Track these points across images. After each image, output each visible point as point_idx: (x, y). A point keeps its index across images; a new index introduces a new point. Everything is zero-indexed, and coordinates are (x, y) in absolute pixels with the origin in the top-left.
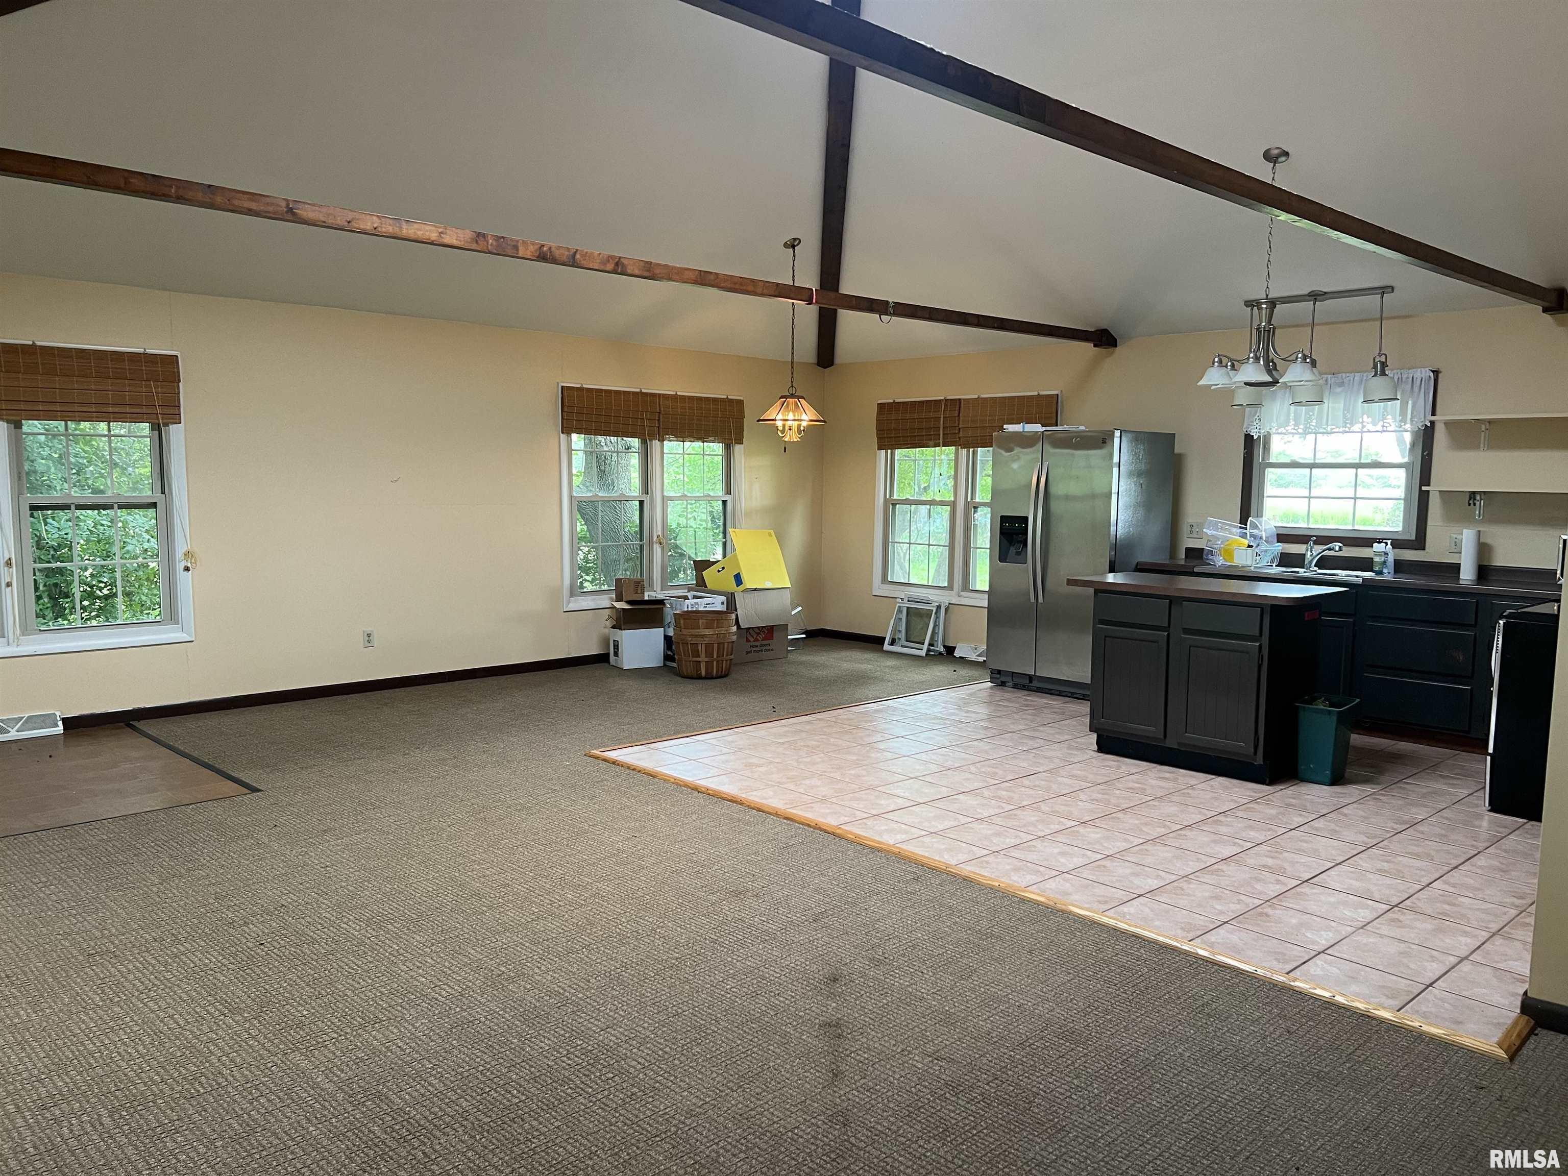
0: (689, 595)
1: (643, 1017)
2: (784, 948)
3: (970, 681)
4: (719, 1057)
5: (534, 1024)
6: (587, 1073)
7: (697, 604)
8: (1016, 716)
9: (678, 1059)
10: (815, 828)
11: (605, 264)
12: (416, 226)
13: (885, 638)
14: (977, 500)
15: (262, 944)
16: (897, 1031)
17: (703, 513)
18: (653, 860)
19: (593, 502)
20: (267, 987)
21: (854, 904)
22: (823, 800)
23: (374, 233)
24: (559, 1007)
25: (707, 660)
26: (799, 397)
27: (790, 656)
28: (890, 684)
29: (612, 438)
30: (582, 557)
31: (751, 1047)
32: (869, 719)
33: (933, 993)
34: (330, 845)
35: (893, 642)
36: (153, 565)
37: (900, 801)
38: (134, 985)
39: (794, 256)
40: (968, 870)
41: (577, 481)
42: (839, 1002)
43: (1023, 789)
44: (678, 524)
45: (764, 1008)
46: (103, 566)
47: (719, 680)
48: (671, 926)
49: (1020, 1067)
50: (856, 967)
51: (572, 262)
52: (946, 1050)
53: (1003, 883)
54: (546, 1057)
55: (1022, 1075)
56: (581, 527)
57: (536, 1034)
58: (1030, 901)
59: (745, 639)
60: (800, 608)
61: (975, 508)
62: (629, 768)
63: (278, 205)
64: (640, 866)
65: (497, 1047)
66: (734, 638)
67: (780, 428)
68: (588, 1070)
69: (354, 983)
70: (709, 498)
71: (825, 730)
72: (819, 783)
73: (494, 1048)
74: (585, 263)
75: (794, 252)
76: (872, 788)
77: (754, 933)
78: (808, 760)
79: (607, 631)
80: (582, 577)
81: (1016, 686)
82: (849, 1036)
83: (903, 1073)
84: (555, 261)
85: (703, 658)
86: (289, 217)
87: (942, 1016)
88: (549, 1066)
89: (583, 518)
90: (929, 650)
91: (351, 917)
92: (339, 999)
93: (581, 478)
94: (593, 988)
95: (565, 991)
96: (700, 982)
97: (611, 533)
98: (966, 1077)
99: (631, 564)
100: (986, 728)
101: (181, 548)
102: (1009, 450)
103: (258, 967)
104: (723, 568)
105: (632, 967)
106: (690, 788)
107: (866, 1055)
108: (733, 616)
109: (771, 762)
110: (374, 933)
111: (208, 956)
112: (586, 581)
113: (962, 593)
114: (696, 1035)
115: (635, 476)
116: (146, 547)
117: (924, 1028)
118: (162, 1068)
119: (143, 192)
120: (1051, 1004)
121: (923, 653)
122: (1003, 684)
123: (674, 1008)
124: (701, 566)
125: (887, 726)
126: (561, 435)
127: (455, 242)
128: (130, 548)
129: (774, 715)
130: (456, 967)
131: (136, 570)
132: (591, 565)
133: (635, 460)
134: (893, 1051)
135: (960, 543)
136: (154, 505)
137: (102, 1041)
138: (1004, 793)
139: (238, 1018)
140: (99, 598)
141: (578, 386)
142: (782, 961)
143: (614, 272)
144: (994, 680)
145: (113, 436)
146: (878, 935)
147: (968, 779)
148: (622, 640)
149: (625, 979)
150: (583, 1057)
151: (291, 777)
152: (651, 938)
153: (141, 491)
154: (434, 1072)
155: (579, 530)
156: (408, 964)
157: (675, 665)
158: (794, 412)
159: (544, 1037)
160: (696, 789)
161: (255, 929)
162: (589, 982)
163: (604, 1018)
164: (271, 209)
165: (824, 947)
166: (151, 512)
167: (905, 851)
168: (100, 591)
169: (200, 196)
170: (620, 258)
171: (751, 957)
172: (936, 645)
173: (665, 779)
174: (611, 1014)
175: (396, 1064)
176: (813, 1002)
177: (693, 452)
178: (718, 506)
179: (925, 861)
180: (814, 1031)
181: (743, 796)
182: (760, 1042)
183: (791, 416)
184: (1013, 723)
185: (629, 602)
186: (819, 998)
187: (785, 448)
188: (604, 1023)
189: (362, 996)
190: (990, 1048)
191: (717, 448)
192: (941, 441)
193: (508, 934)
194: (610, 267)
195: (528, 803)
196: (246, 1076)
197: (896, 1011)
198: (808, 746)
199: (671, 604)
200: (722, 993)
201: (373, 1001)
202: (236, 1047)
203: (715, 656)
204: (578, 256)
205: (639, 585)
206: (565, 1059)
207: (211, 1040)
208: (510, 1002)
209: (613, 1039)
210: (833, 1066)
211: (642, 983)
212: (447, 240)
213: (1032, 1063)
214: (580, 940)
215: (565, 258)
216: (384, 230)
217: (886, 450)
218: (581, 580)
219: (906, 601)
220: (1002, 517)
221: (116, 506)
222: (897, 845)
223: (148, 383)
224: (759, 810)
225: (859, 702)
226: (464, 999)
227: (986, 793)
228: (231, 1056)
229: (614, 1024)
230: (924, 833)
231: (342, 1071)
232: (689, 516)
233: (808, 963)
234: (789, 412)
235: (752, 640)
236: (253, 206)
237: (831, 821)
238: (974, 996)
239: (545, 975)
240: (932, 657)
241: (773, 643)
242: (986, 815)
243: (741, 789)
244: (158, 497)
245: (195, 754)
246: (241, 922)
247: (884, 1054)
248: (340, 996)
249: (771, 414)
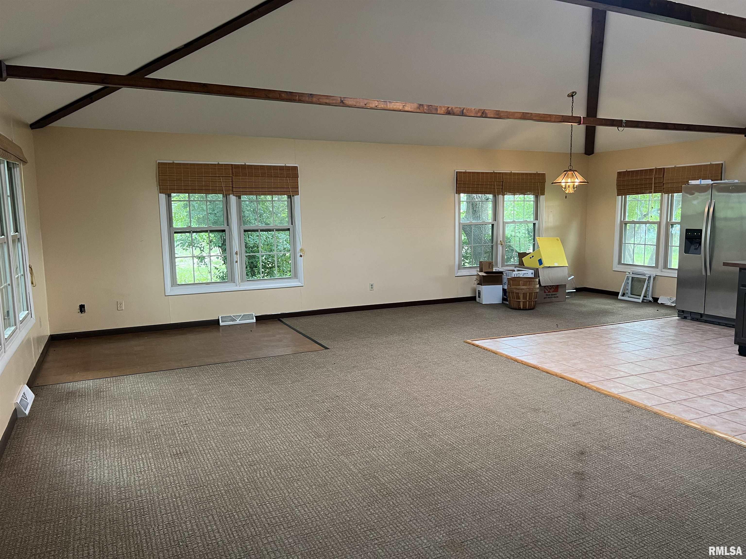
0: (515, 269)
1: (488, 459)
2: (557, 436)
3: (666, 315)
4: (523, 481)
5: (439, 456)
6: (462, 480)
7: (519, 274)
8: (691, 335)
9: (504, 479)
10: (576, 383)
11: (477, 113)
12: (393, 103)
13: (619, 293)
14: (673, 221)
15: (329, 411)
16: (613, 480)
17: (524, 229)
18: (494, 391)
19: (470, 226)
20: (331, 428)
21: (595, 420)
22: (581, 370)
23: (376, 108)
24: (450, 451)
25: (523, 300)
26: (574, 171)
27: (568, 301)
28: (620, 316)
29: (480, 195)
30: (464, 252)
31: (539, 479)
32: (608, 333)
33: (634, 465)
34: (356, 373)
35: (623, 295)
36: (288, 254)
37: (622, 373)
38: (282, 422)
39: (573, 100)
40: (657, 409)
41: (463, 216)
42: (584, 464)
43: (692, 372)
44: (511, 235)
45: (546, 462)
46: (270, 255)
47: (530, 311)
48: (503, 421)
49: (679, 506)
50: (593, 449)
51: (462, 114)
52: (639, 493)
53: (676, 417)
54: (445, 471)
55: (680, 510)
56: (464, 237)
57: (440, 460)
58: (691, 427)
59: (543, 292)
60: (573, 277)
61: (672, 225)
62: (484, 349)
63: (337, 100)
64: (489, 393)
65: (424, 464)
66: (538, 290)
67: (564, 187)
68: (463, 479)
69: (365, 430)
70: (526, 222)
71: (583, 337)
72: (579, 362)
73: (422, 464)
74: (468, 114)
75: (573, 98)
76: (607, 366)
77: (542, 428)
78: (574, 351)
79: (475, 286)
80: (464, 261)
81: (693, 319)
82: (588, 480)
83: (615, 500)
84: (454, 114)
85: (522, 300)
86: (342, 104)
87: (638, 477)
88: (446, 475)
89: (465, 233)
90: (643, 299)
91: (364, 403)
92: (359, 436)
93: (465, 214)
94: (466, 444)
95: (453, 444)
96: (515, 447)
97: (478, 240)
98: (649, 507)
99: (487, 255)
100: (674, 340)
101: (299, 248)
102: (693, 194)
103: (328, 420)
104: (533, 256)
105: (484, 437)
106: (513, 360)
107: (596, 490)
108: (537, 280)
109: (554, 351)
110: (373, 411)
111: (309, 414)
112: (466, 262)
113: (664, 270)
114: (513, 470)
115: (490, 212)
116: (285, 247)
117: (627, 481)
118: (293, 455)
119: (286, 99)
120: (699, 478)
121: (640, 301)
122: (685, 318)
123: (503, 457)
124: (522, 255)
125: (617, 337)
126: (456, 194)
127: (409, 109)
128: (279, 247)
129: (557, 329)
130: (407, 428)
131: (281, 257)
132: (468, 255)
133: (490, 205)
134: (610, 489)
135: (662, 243)
136: (289, 229)
137: (271, 442)
138: (681, 373)
139: (321, 439)
140: (268, 268)
141: (464, 171)
142: (556, 442)
143: (481, 117)
144: (680, 316)
145: (274, 201)
146: (606, 435)
147: (660, 365)
148: (482, 291)
149: (481, 442)
150: (461, 473)
151: (340, 344)
152: (493, 425)
153: (283, 223)
154: (397, 471)
155: (463, 238)
156: (387, 425)
157: (507, 303)
158: (571, 178)
159: (444, 462)
160: (516, 361)
161: (327, 404)
162: (464, 441)
163: (470, 457)
164: (334, 102)
165: (578, 438)
166: (287, 232)
167: (623, 397)
168: (268, 265)
169: (307, 99)
170: (484, 110)
171: (541, 439)
172: (647, 296)
173: (502, 355)
174: (474, 456)
175: (381, 465)
176: (571, 462)
177: (520, 200)
178: (531, 226)
179: (634, 403)
180: (570, 475)
181: (540, 365)
182: (543, 477)
183: (569, 180)
184: (689, 338)
185: (485, 273)
186: (573, 461)
187: (566, 197)
188: (471, 460)
189: (368, 436)
190: (663, 495)
191: (531, 197)
192: (653, 190)
193: (429, 417)
194: (479, 114)
195: (438, 361)
196: (323, 462)
197: (613, 471)
198: (574, 344)
199: (506, 274)
200: (526, 453)
201: (372, 438)
202: (320, 451)
203: (528, 299)
204: (465, 111)
205: (490, 265)
206: (453, 473)
207: (311, 447)
208: (429, 446)
209: (475, 467)
210: (579, 492)
211: (488, 445)
212: (406, 109)
213: (686, 505)
214: (460, 423)
215: (458, 112)
216: (380, 106)
217: (622, 195)
218: (464, 262)
219: (631, 274)
220: (687, 230)
221: (275, 230)
222: (619, 394)
223: (286, 178)
224: (547, 373)
225: (603, 324)
226: (410, 442)
227: (671, 372)
228: (318, 454)
229: (475, 461)
230: (633, 389)
231: (360, 465)
232: (516, 231)
233: (569, 444)
234: (568, 178)
235: (547, 291)
236: (327, 101)
237: (584, 380)
238: (656, 469)
239: (445, 436)
240: (645, 303)
241: (559, 293)
242: (670, 383)
243: (538, 362)
244: (290, 226)
245: (304, 333)
246: (322, 401)
247: (606, 490)
248: (359, 435)
249: (559, 180)
